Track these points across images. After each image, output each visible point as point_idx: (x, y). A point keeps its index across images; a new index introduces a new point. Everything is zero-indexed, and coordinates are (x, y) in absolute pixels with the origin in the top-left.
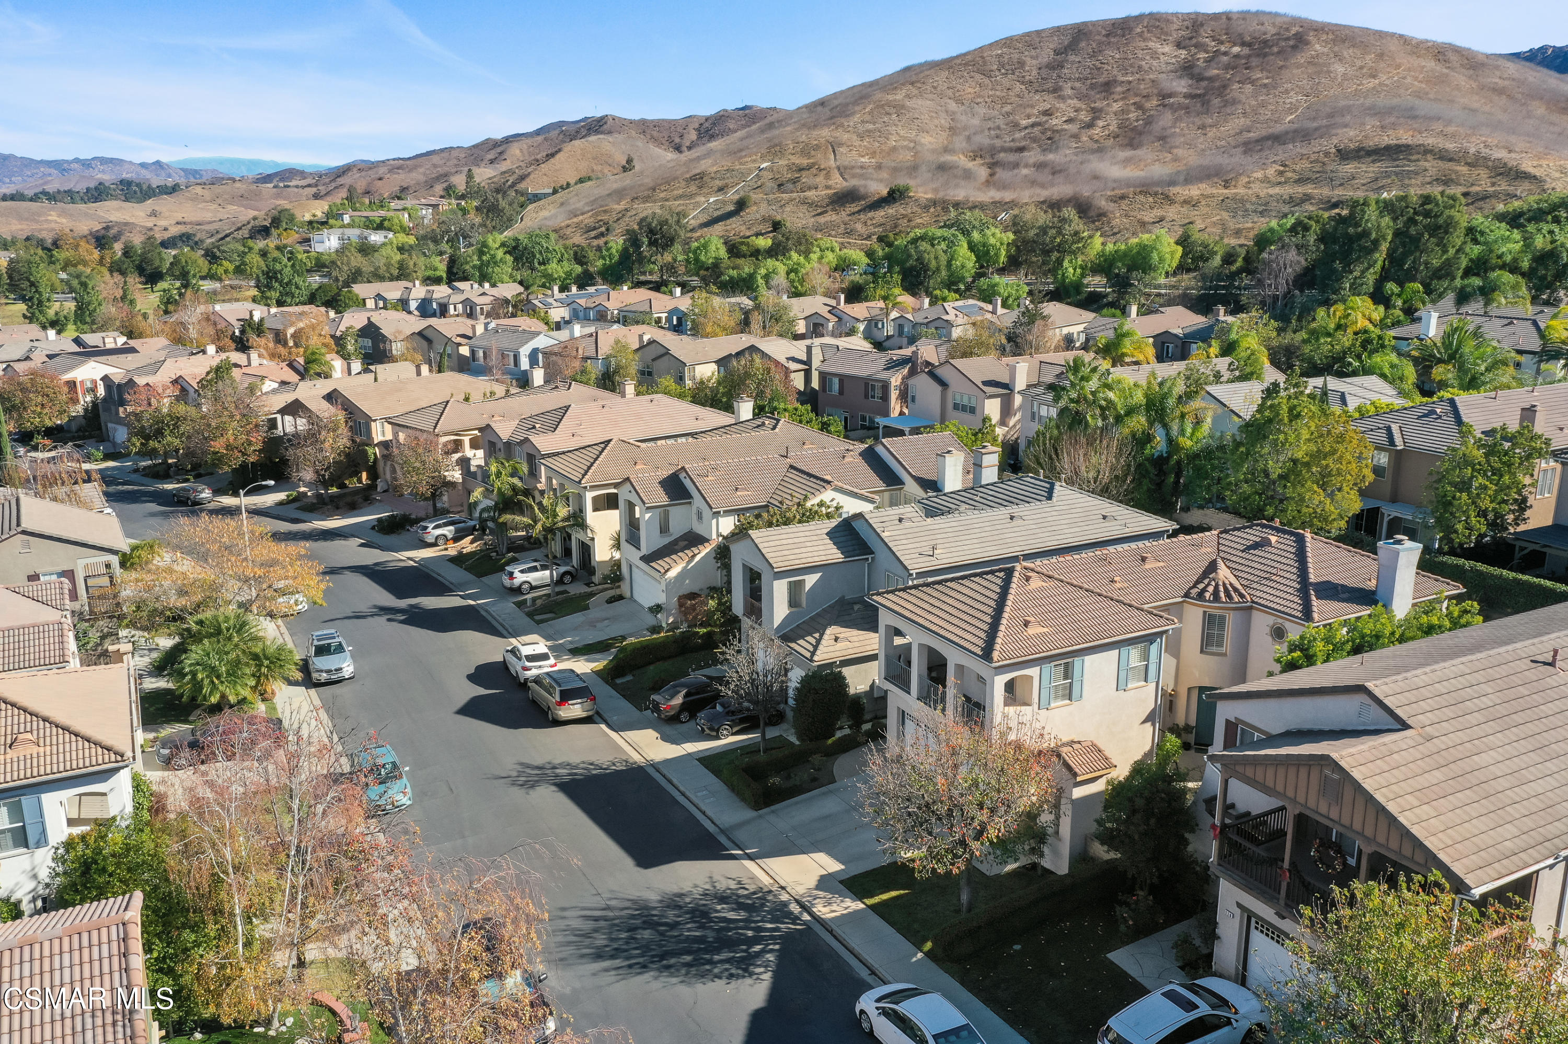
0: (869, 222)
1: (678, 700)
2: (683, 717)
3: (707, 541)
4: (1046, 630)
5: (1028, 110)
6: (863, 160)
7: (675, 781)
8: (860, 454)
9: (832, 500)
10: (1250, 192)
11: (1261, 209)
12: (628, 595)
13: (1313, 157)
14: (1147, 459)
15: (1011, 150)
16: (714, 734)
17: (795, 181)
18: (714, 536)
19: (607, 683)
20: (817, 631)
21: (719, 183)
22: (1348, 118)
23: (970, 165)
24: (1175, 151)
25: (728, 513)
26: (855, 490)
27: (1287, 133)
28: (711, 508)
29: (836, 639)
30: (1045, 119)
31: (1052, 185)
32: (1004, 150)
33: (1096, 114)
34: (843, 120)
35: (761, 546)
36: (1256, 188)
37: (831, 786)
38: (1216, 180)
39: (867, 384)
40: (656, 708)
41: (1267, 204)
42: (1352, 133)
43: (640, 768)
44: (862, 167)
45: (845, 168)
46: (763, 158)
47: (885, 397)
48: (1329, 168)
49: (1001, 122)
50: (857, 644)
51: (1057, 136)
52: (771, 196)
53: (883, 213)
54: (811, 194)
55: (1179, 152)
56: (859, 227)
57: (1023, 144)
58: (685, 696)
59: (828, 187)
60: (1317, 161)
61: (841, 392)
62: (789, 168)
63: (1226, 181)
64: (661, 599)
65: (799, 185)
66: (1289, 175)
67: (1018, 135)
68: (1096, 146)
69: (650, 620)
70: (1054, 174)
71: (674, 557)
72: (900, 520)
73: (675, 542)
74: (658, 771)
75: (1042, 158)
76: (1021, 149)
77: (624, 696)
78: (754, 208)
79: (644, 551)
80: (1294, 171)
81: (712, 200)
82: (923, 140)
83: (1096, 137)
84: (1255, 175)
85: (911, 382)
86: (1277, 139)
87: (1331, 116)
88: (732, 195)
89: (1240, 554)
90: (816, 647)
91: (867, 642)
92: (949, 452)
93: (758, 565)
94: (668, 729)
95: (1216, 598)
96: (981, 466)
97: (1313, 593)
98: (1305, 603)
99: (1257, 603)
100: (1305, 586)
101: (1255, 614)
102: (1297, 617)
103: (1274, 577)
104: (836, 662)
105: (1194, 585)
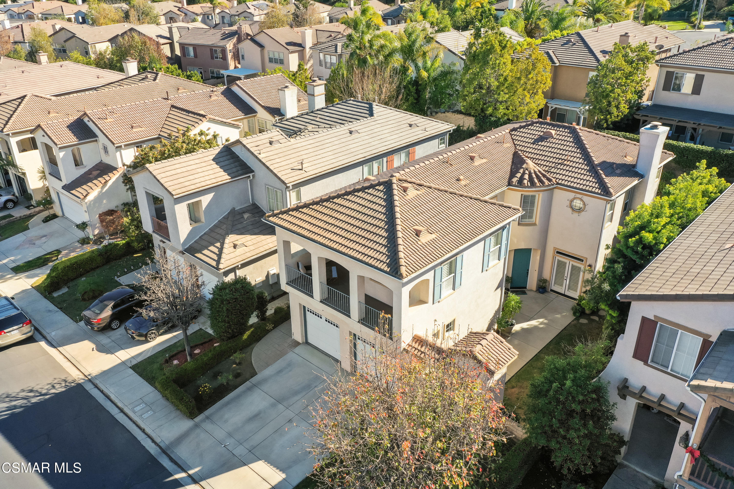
1: (107, 313)
2: (114, 325)
3: (115, 169)
4: (434, 236)
7: (113, 397)
8: (222, 93)
9: (209, 129)
12: (59, 213)
16: (143, 339)
18: (120, 165)
19: (45, 297)
20: (218, 241)
25: (128, 146)
26: (225, 120)
28: (114, 144)
29: (235, 246)
35: (158, 177)
37: (254, 380)
39: (211, 50)
40: (88, 322)
43: (79, 386)
47: (224, 58)
50: (252, 248)
58: (114, 307)
61: (196, 56)
64: (85, 218)
69: (80, 234)
71: (89, 184)
72: (271, 143)
73: (89, 172)
74: (96, 387)
77: (61, 309)
79: (65, 181)
85: (240, 46)
89: (531, 146)
90: (219, 256)
91: (260, 245)
92: (286, 87)
93: (158, 192)
94: (104, 339)
95: (533, 184)
96: (313, 95)
97: (601, 172)
98: (599, 181)
99: (560, 184)
100: (593, 167)
101: (556, 191)
102: (597, 193)
103: (565, 162)
104: (238, 266)
105: (512, 175)
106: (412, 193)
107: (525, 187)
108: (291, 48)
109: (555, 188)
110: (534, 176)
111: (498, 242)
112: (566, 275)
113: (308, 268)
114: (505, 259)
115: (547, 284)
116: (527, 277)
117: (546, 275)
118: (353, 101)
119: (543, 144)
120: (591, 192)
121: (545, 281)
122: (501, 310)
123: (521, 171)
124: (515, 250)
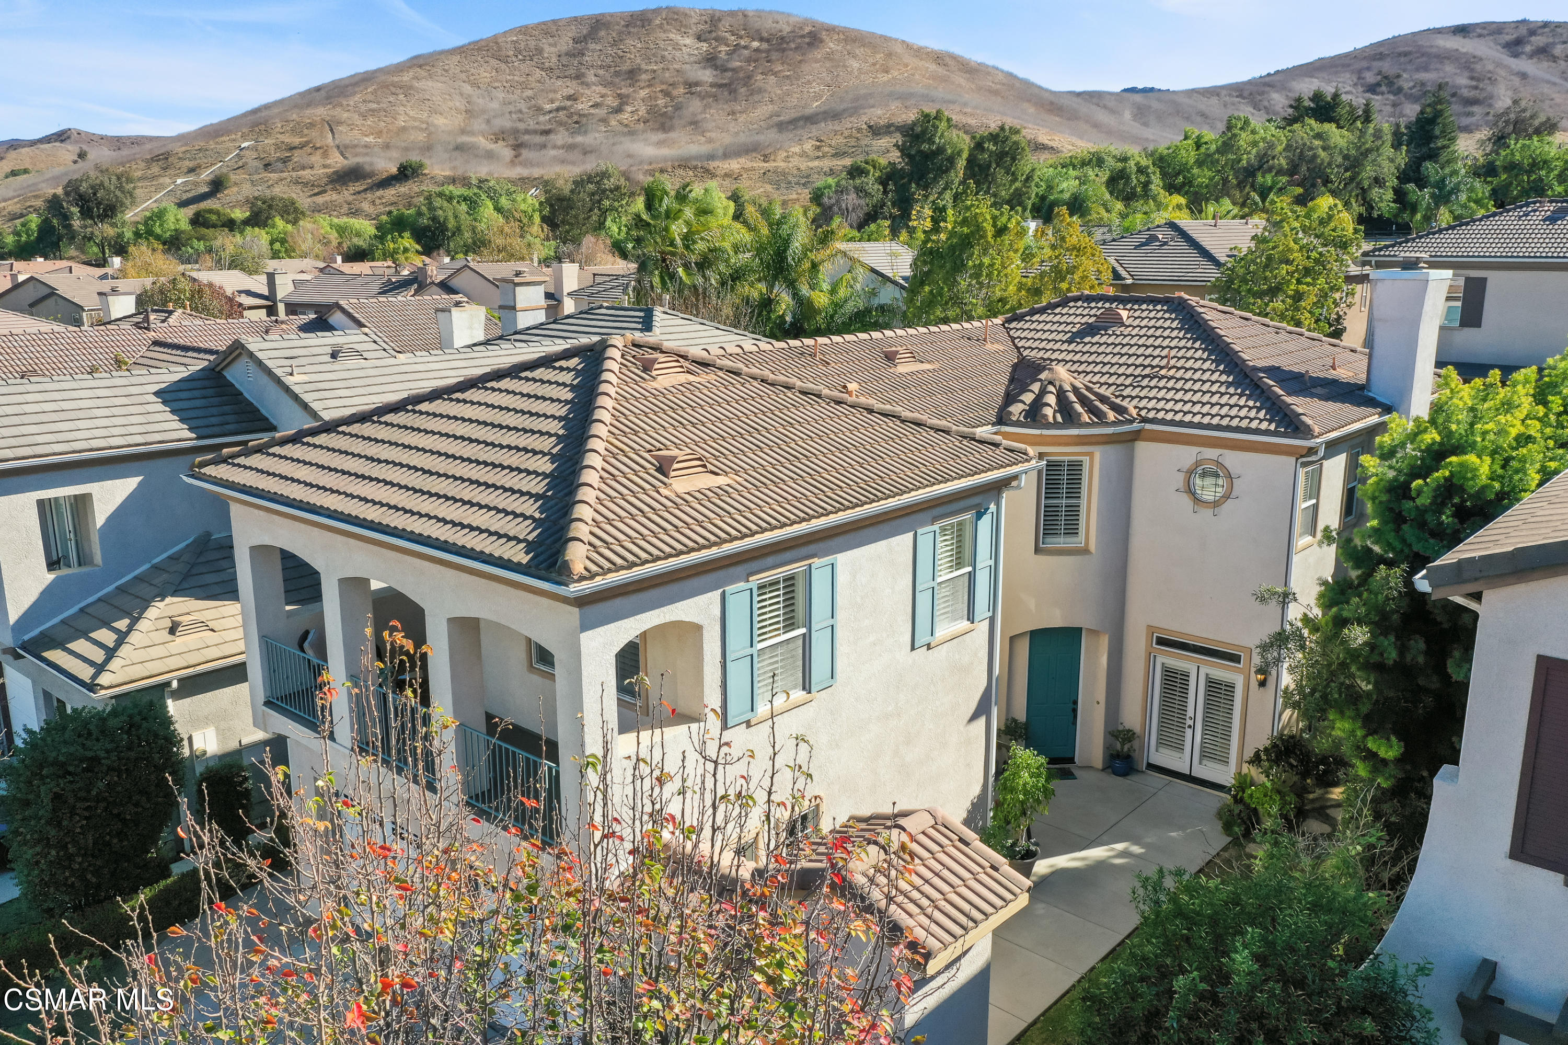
0: (378, 202)
4: (722, 480)
5: (551, 95)
6: (367, 139)
8: (302, 328)
10: (791, 165)
11: (803, 181)
13: (846, 133)
15: (535, 132)
17: (285, 161)
20: (127, 614)
21: (188, 164)
22: (871, 101)
23: (492, 146)
24: (708, 134)
27: (817, 114)
29: (172, 629)
30: (569, 103)
31: (584, 163)
32: (527, 132)
33: (623, 100)
34: (340, 100)
36: (795, 161)
38: (754, 155)
41: (807, 177)
42: (879, 112)
44: (366, 146)
45: (346, 147)
46: (244, 137)
48: (863, 143)
49: (523, 106)
51: (584, 120)
52: (256, 177)
53: (393, 192)
54: (306, 173)
55: (713, 135)
56: (366, 206)
57: (548, 127)
59: (325, 166)
60: (850, 136)
62: (277, 147)
63: (765, 156)
65: (290, 165)
66: (826, 149)
67: (542, 118)
68: (626, 130)
70: (585, 154)
75: (570, 140)
76: (547, 132)
78: (235, 189)
80: (830, 146)
81: (179, 181)
82: (436, 122)
83: (626, 122)
84: (793, 149)
86: (811, 120)
87: (856, 99)
88: (206, 175)
89: (1065, 346)
90: (112, 652)
92: (457, 304)
95: (1068, 416)
96: (513, 308)
97: (1272, 383)
98: (1268, 404)
99: (1153, 421)
100: (1246, 376)
101: (1143, 448)
102: (1267, 432)
103: (1163, 372)
104: (168, 684)
105: (1010, 398)
106: (669, 376)
107: (1048, 426)
109: (1136, 436)
110: (1072, 397)
111: (965, 556)
112: (1190, 713)
114: (992, 620)
115: (1136, 744)
116: (1075, 723)
117: (1131, 717)
118: (607, 308)
119: (1096, 339)
120: (1247, 431)
121: (1128, 736)
122: (991, 804)
123: (1036, 387)
124: (1032, 632)
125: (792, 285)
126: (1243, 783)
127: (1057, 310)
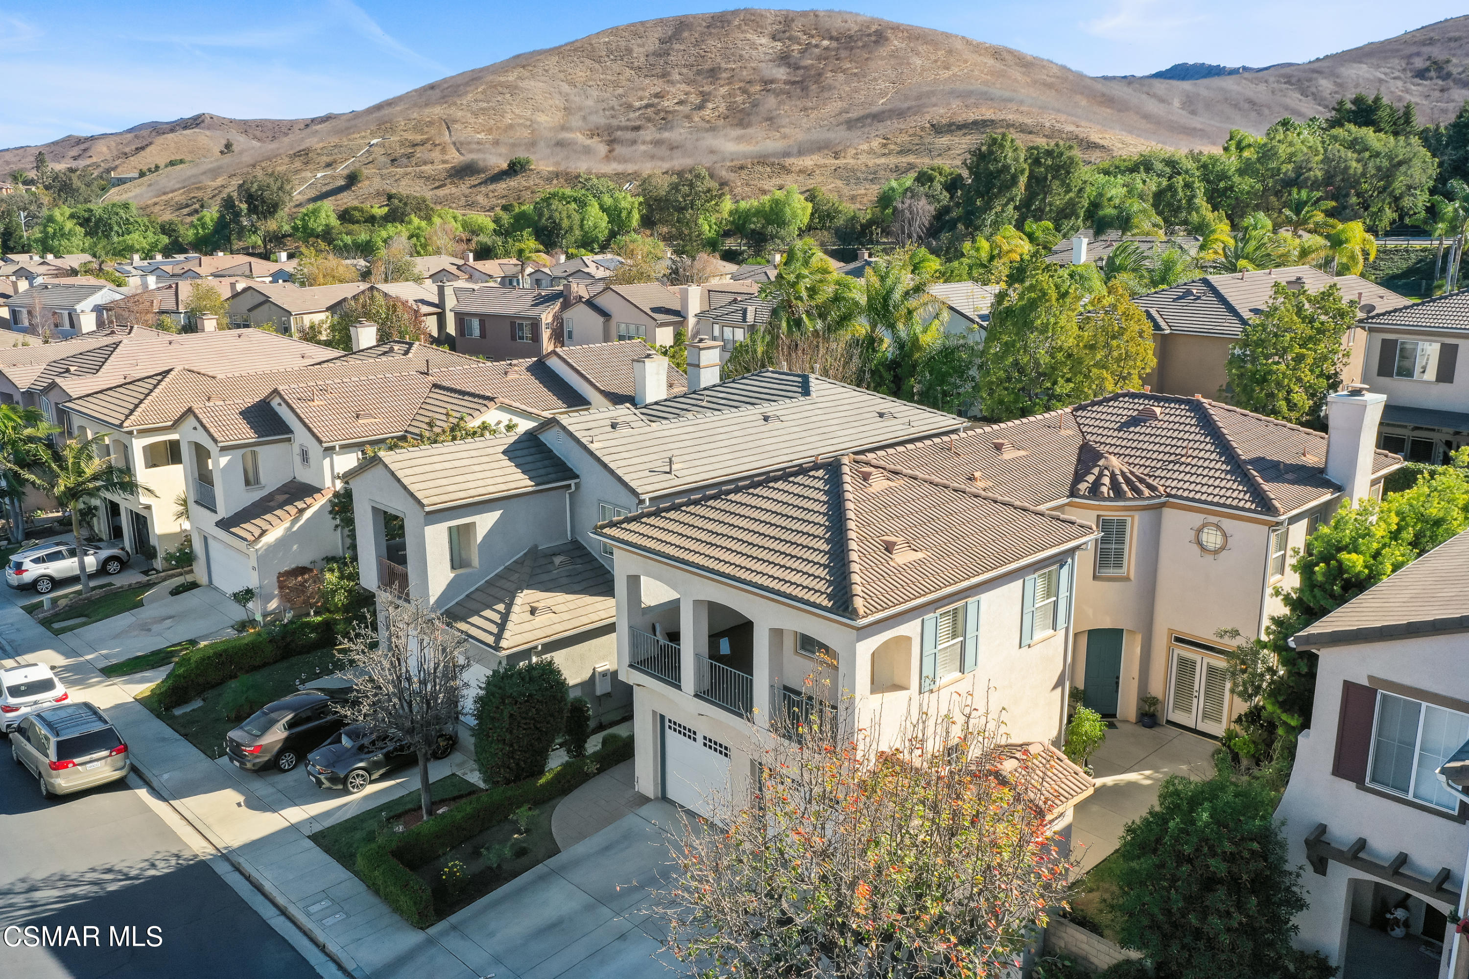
0: (491, 195)
1: (277, 735)
2: (284, 763)
3: (318, 490)
4: (920, 555)
5: (640, 93)
6: (479, 136)
7: (268, 887)
8: (528, 369)
9: (499, 423)
10: (859, 162)
11: (871, 177)
12: (203, 579)
13: (911, 131)
14: (882, 364)
15: (626, 128)
16: (341, 787)
17: (409, 156)
18: (328, 483)
19: (159, 716)
20: (502, 601)
21: (325, 159)
22: (934, 100)
23: (588, 142)
24: (782, 130)
25: (347, 448)
26: (529, 409)
27: (883, 112)
28: (320, 442)
29: (533, 611)
30: (656, 101)
31: (672, 159)
32: (620, 128)
33: (705, 97)
34: (455, 99)
35: (399, 474)
36: (863, 158)
37: (552, 862)
38: (826, 152)
39: (513, 324)
40: (237, 752)
41: (875, 173)
42: (942, 111)
43: (203, 865)
44: (478, 143)
45: (462, 144)
46: (373, 135)
47: (536, 338)
48: (926, 141)
49: (614, 103)
50: (566, 616)
51: (670, 117)
52: (385, 171)
53: (504, 186)
54: (427, 168)
55: (786, 130)
56: (480, 199)
57: (638, 123)
58: (291, 725)
59: (444, 162)
60: (914, 135)
61: (483, 334)
62: (402, 143)
63: (836, 153)
64: (252, 581)
65: (414, 161)
66: (892, 147)
67: (632, 115)
68: (708, 126)
69: (237, 613)
70: (672, 149)
71: (268, 517)
72: (614, 426)
73: (270, 497)
74: (237, 868)
75: (658, 136)
76: (637, 128)
77: (185, 736)
78: (367, 183)
79: (223, 511)
80: (896, 144)
81: (319, 175)
82: (539, 119)
83: (707, 118)
84: (861, 147)
85: (566, 315)
86: (877, 117)
87: (919, 97)
88: (341, 170)
89: (1116, 434)
90: (502, 627)
91: (581, 611)
92: (648, 356)
93: (396, 505)
94: (262, 787)
95: (1118, 494)
96: (698, 366)
97: (1256, 474)
98: (1252, 490)
99: (1175, 496)
100: (1239, 466)
101: (1168, 514)
102: (1249, 510)
103: (1183, 459)
104: (536, 647)
105: (1078, 478)
106: (879, 483)
107: (1104, 499)
108: (660, 317)
109: (1163, 505)
110: (1121, 480)
111: (1051, 590)
112: (1196, 687)
113: (674, 636)
114: (1067, 629)
115: (1159, 707)
116: (1117, 691)
117: (1156, 689)
118: (772, 372)
119: (1137, 429)
120: (1236, 508)
121: (1154, 701)
122: (1063, 743)
123: (1096, 471)
124: (1091, 632)
125: (892, 326)
126: (1231, 736)
127: (1110, 404)
